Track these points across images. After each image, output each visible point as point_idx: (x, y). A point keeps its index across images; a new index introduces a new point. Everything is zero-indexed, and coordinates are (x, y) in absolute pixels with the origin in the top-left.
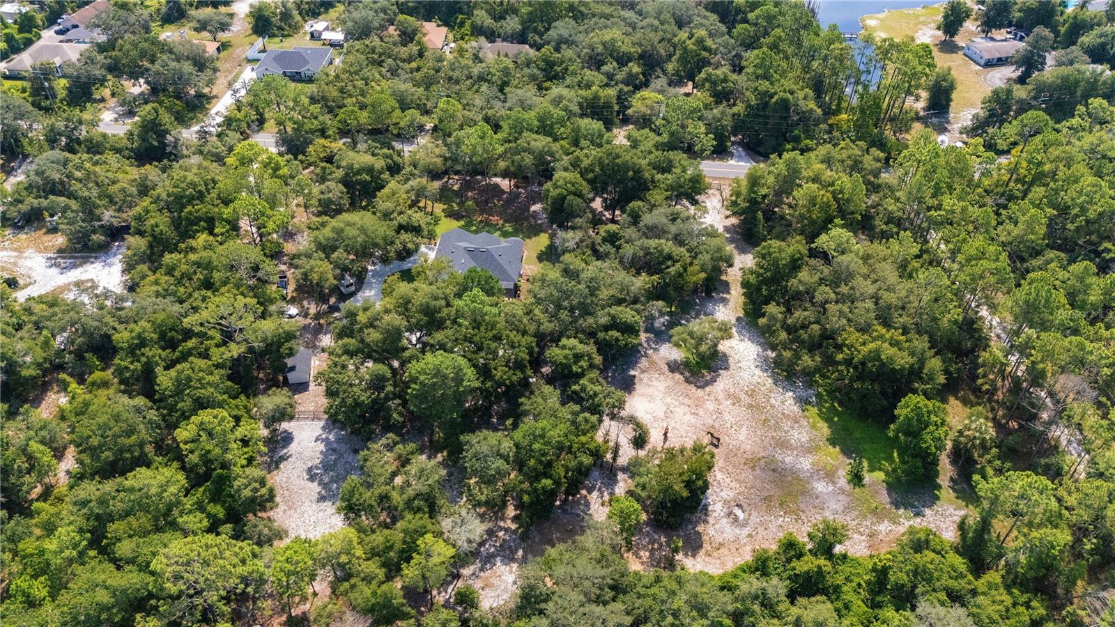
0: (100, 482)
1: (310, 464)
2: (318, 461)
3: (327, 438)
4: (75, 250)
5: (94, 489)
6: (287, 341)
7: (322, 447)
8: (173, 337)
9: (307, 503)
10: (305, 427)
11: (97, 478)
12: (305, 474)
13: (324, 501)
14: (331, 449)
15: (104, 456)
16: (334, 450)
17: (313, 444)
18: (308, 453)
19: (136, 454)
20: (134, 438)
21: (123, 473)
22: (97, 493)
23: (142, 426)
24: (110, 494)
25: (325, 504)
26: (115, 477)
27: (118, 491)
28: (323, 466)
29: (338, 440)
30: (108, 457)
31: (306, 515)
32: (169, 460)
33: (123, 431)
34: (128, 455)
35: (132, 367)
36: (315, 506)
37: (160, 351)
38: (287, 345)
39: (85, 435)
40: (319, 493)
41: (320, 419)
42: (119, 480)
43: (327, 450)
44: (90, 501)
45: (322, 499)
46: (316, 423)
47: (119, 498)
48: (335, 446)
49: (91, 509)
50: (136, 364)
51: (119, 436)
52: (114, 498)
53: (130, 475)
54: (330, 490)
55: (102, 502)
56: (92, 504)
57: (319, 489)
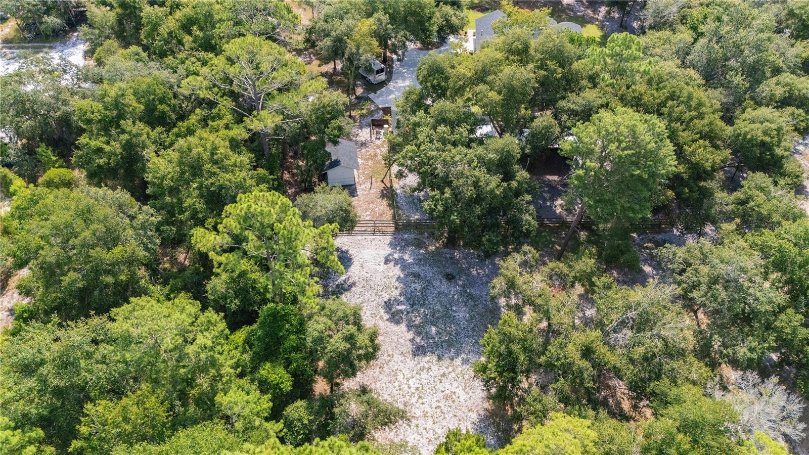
0: (60, 325)
1: (386, 298)
2: (397, 292)
3: (401, 259)
4: (24, 40)
5: (49, 338)
6: (334, 117)
7: (397, 271)
8: (163, 113)
9: (397, 358)
10: (364, 243)
11: (55, 318)
12: (382, 311)
13: (425, 354)
14: (411, 275)
15: (66, 280)
16: (417, 276)
17: (383, 267)
18: (378, 279)
19: (123, 277)
20: (117, 250)
21: (103, 309)
22: (56, 347)
23: (130, 232)
24: (79, 347)
25: (427, 358)
26: (87, 316)
27: (95, 342)
28: (408, 299)
29: (419, 261)
30: (74, 281)
31: (400, 377)
32: (171, 291)
33: (99, 239)
34: (109, 279)
35: (107, 148)
36: (411, 363)
37: (148, 129)
38: (334, 123)
39: (33, 245)
40: (412, 340)
41: (383, 233)
42: (96, 321)
43: (406, 276)
44: (42, 363)
45: (419, 351)
46: (379, 238)
47: (98, 356)
48: (416, 269)
49: (43, 381)
50: (113, 143)
51: (93, 247)
52: (89, 356)
53: (119, 312)
54: (428, 336)
55: (65, 364)
56: (44, 370)
57: (410, 335)
